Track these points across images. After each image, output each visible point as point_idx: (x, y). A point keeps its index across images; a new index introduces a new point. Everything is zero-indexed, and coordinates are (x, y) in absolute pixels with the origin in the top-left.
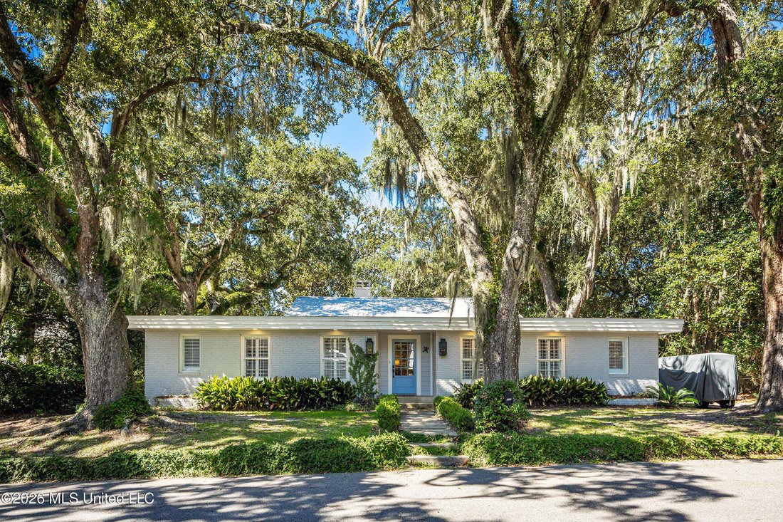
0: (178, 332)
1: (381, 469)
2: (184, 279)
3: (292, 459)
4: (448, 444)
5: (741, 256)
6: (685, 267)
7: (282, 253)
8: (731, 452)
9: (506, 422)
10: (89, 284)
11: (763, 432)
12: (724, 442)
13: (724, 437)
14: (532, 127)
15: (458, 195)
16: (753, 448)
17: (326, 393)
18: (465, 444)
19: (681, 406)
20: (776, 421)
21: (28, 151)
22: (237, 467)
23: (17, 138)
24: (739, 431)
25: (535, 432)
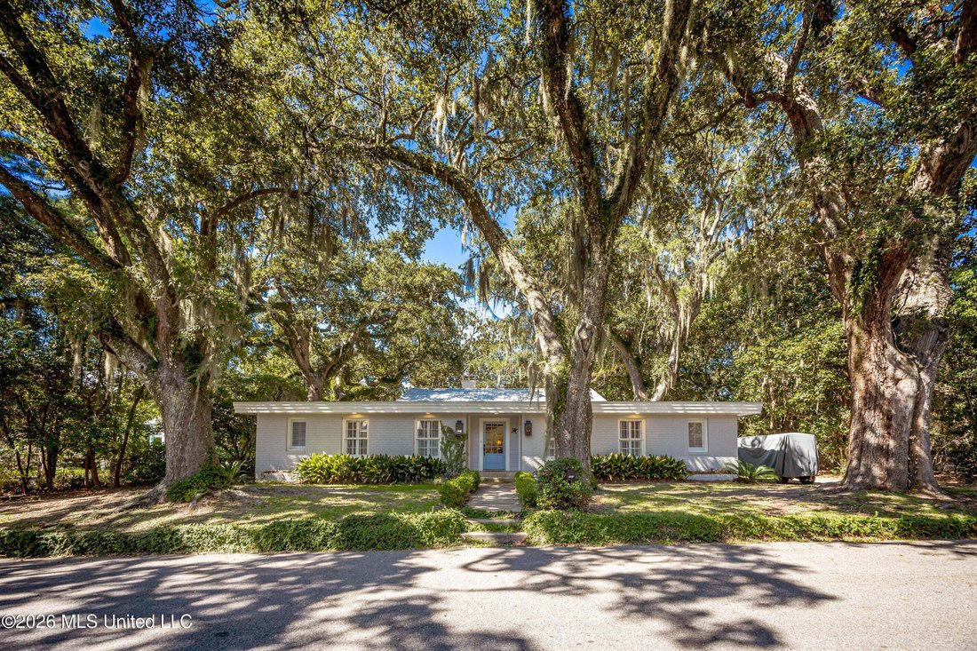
0: (286, 416)
1: (431, 547)
2: (311, 374)
3: (337, 535)
4: (509, 520)
5: (818, 347)
6: (763, 358)
7: (402, 353)
8: (821, 534)
9: (567, 500)
10: (169, 370)
11: (856, 511)
12: (813, 523)
13: (811, 516)
14: (599, 208)
15: (533, 286)
16: (847, 530)
17: (415, 469)
18: (525, 521)
19: (761, 481)
20: (868, 499)
21: (116, 251)
22: (280, 543)
23: (107, 241)
24: (827, 509)
25: (604, 508)
